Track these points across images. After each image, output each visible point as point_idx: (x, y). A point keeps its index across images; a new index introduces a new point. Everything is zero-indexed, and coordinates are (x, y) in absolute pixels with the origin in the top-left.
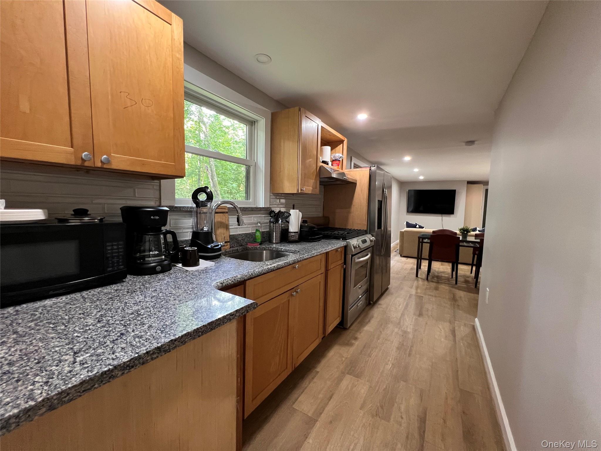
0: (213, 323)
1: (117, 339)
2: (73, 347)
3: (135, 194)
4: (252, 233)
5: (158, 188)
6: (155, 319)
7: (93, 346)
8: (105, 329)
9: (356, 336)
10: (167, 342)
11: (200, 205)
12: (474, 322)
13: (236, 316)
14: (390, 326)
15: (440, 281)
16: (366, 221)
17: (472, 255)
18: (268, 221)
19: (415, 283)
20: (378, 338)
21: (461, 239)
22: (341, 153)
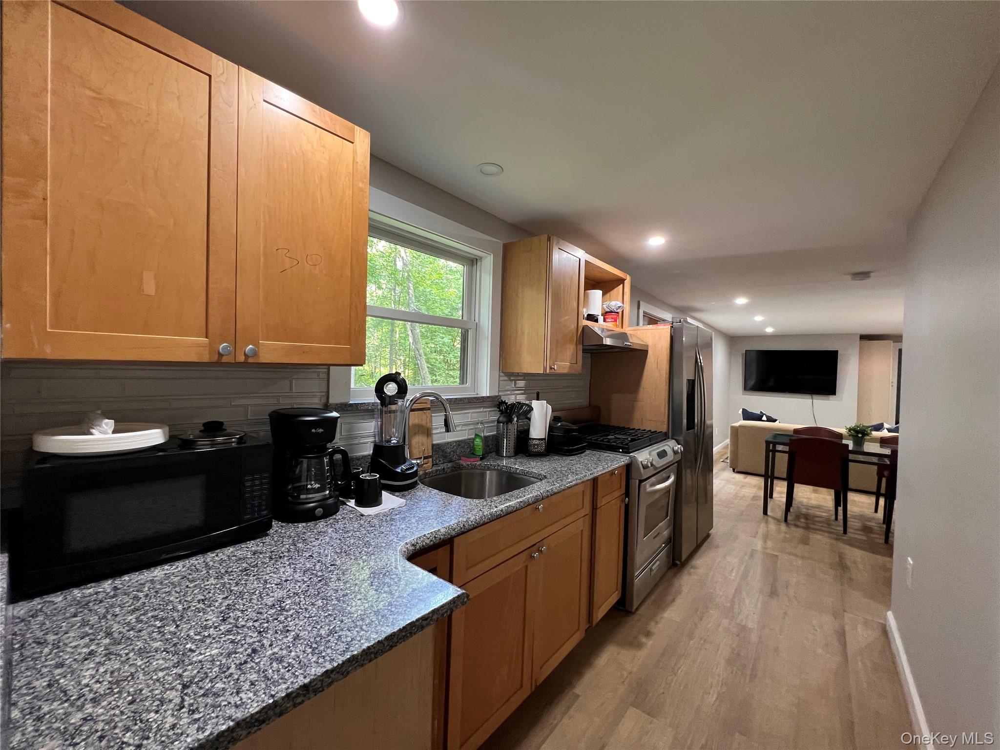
0: (394, 635)
1: (246, 662)
2: (183, 672)
3: (291, 388)
4: (470, 439)
5: (325, 376)
6: (305, 621)
7: (210, 674)
8: (231, 637)
9: (648, 629)
10: (319, 674)
11: (387, 402)
12: (886, 618)
13: (431, 620)
14: (714, 614)
15: (812, 526)
16: (666, 417)
17: (876, 478)
18: (496, 418)
19: (762, 528)
20: (691, 637)
21: (851, 448)
22: (620, 299)
